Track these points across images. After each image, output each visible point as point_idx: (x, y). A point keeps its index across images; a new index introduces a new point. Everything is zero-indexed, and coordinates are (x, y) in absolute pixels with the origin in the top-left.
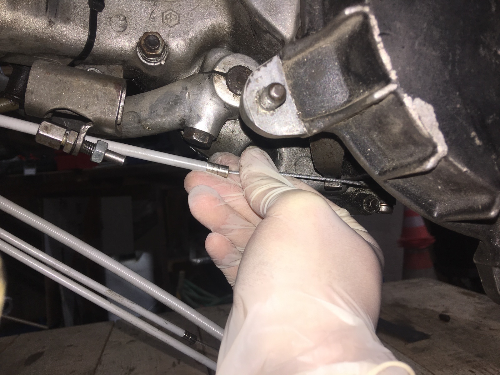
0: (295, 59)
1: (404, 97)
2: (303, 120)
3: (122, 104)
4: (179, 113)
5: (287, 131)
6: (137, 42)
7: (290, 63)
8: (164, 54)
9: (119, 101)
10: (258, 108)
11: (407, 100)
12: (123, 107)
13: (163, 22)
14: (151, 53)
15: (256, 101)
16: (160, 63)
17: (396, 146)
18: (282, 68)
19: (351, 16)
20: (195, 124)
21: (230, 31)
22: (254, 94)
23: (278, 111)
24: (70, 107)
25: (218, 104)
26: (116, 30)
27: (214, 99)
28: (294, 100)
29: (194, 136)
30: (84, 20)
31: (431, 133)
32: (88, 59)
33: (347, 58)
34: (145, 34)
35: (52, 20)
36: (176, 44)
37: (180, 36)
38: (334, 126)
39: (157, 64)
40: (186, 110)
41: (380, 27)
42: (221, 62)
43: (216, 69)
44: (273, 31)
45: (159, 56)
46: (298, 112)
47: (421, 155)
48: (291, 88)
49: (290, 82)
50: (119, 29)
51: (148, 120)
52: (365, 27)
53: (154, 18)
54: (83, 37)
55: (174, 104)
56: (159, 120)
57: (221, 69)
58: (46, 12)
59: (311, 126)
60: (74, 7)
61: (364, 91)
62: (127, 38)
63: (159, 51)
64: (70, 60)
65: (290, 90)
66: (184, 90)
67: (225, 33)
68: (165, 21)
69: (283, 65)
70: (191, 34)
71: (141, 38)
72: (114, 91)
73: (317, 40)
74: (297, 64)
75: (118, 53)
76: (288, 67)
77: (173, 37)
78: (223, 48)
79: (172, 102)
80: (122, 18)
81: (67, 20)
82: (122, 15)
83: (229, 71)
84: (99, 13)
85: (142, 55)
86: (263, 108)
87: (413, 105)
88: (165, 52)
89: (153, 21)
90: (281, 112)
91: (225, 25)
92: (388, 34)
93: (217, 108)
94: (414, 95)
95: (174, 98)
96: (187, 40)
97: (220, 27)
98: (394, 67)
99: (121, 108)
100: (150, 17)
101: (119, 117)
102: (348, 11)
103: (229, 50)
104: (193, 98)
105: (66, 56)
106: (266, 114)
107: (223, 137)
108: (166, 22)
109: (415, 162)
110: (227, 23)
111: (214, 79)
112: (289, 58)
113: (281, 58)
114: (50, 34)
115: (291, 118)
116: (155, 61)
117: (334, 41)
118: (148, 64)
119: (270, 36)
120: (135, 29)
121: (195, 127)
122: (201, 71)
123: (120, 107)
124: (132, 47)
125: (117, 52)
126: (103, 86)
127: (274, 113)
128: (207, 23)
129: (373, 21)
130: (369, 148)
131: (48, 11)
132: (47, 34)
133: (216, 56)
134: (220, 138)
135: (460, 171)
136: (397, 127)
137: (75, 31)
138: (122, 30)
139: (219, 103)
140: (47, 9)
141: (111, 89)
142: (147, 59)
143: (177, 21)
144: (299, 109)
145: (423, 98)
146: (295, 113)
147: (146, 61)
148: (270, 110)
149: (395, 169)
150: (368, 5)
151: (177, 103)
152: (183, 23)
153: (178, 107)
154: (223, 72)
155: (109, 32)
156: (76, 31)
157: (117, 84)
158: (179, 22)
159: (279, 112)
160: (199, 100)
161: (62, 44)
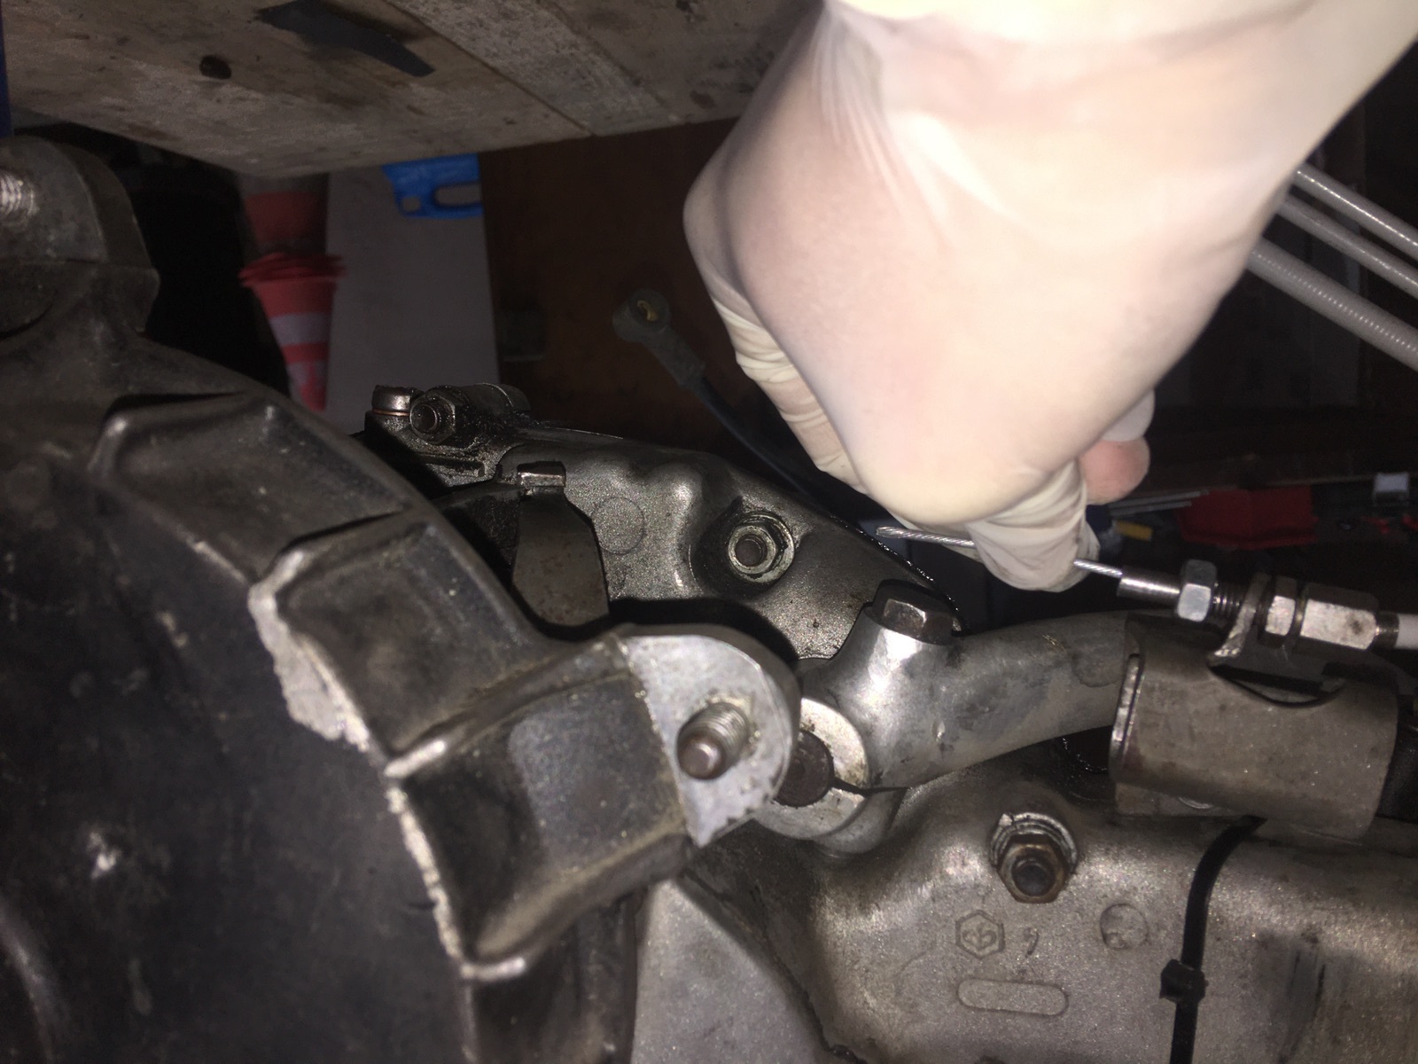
0: (651, 836)
1: (369, 741)
2: (630, 675)
3: (1123, 712)
4: (964, 682)
5: (675, 646)
6: (1075, 877)
7: (664, 828)
8: (1003, 842)
9: (1131, 723)
10: (752, 710)
11: (359, 733)
12: (1119, 704)
13: (1002, 925)
14: (1038, 847)
15: (756, 729)
16: (1012, 818)
17: (381, 606)
18: (686, 813)
19: (508, 954)
20: (920, 653)
21: (821, 898)
22: (761, 747)
23: (698, 702)
24: (1270, 709)
25: (857, 706)
26: (1133, 911)
27: (866, 717)
28: (655, 728)
29: (925, 620)
30: (1219, 939)
31: (293, 647)
32: (1211, 835)
33: (514, 838)
34: (1053, 898)
35: (1307, 946)
36: (968, 867)
37: (959, 889)
38: (546, 660)
39: (1020, 816)
40: (944, 689)
41: (433, 926)
42: (844, 818)
43: (857, 799)
44: (705, 899)
45: (1015, 839)
46: (643, 697)
47: (318, 584)
48: (662, 761)
49: (664, 777)
50: (1126, 914)
51: (1050, 663)
52: (471, 922)
53: (1027, 937)
54: (1225, 895)
55: (978, 705)
56: (1020, 663)
57: (844, 799)
58: (1324, 968)
59: (610, 659)
60: (1246, 976)
61: (470, 753)
62: (1103, 887)
63: (1015, 850)
64: (1262, 831)
65: (664, 755)
66: (948, 742)
67: (832, 892)
68: (996, 929)
69: (684, 823)
70: (925, 891)
71: (1064, 886)
72: (1144, 750)
73: (593, 887)
74: (645, 824)
75: (1129, 848)
76: (671, 815)
77: (977, 886)
78: (838, 852)
79: (983, 712)
80: (1114, 941)
81: (1267, 942)
82: (1115, 949)
83: (825, 793)
84: (1177, 956)
85: (1063, 842)
86: (739, 711)
87: (344, 722)
88: (997, 847)
89: (1029, 929)
90: (688, 698)
91: (832, 914)
92: (412, 905)
93: (859, 695)
94: (341, 748)
95: (975, 722)
96: (937, 877)
97: (848, 908)
98: (394, 822)
99: (1127, 701)
100: (1037, 941)
101: (1133, 678)
102: (518, 965)
103: (823, 847)
104: (926, 724)
105: (1274, 843)
106: (732, 695)
107: (842, 610)
108: (992, 925)
109: (334, 565)
110: (829, 917)
111: (867, 773)
112: (666, 839)
113: (688, 840)
114: (1315, 908)
115: (663, 681)
116: (1026, 824)
117: (549, 882)
118: (1046, 818)
119: (713, 887)
120: (1080, 911)
121: (921, 643)
122: (901, 793)
123: (1128, 703)
124: (1090, 864)
125: (1130, 852)
126: (1173, 765)
127: (708, 697)
128: (881, 919)
129: (450, 939)
130: (452, 598)
131: (1317, 972)
132: (1323, 909)
133: (858, 833)
134: (850, 606)
135: (214, 543)
136: (383, 657)
137: (1246, 913)
138: (1113, 910)
139: (852, 709)
140: (1321, 976)
141: (1151, 755)
142: (1051, 832)
143: (963, 928)
144: (641, 704)
145: (316, 739)
146: (651, 693)
147: (1052, 826)
148: (719, 704)
149: (384, 544)
150: (464, 982)
151: (968, 710)
152: (946, 921)
153: (966, 699)
154: (840, 791)
155: (1151, 905)
156: (1242, 912)
157: (1132, 767)
158: (958, 924)
159: (694, 698)
160: (908, 718)
161: (1283, 879)
